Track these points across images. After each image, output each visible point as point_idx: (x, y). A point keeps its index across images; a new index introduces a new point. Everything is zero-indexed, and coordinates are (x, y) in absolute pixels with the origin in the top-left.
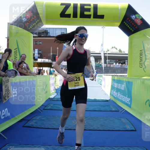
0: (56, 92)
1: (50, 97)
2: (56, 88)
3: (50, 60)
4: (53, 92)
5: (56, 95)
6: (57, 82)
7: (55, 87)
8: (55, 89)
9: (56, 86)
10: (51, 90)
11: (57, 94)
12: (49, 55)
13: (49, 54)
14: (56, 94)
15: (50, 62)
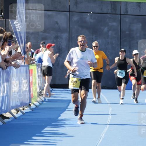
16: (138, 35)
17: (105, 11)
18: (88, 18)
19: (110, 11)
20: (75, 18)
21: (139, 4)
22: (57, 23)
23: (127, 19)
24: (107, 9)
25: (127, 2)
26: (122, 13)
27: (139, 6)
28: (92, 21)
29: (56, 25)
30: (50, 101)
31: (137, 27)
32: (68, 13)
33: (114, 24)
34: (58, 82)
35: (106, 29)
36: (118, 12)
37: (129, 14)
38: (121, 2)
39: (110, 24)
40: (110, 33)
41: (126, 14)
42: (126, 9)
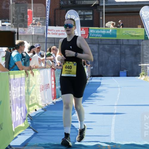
0: (29, 128)
1: (12, 144)
2: (32, 112)
3: (7, 24)
4: (22, 125)
5: (33, 136)
6: (32, 95)
7: (26, 112)
8: (29, 116)
9: (29, 106)
10: (14, 121)
11: (36, 132)
12: (3, 7)
13: (4, 4)
14: (32, 133)
15: (7, 29)
16: (128, 53)
17: (113, 43)
18: (106, 47)
19: (115, 44)
20: (101, 47)
21: (128, 40)
22: (93, 49)
23: (123, 47)
24: (115, 42)
25: (123, 39)
26: (121, 44)
27: (128, 41)
28: (108, 48)
29: (93, 50)
30: (92, 82)
31: (127, 50)
32: (98, 45)
33: (118, 49)
34: (94, 74)
35: (114, 51)
36: (119, 44)
37: (124, 44)
38: (120, 39)
39: (116, 49)
40: (116, 53)
41: (123, 44)
42: (123, 42)
